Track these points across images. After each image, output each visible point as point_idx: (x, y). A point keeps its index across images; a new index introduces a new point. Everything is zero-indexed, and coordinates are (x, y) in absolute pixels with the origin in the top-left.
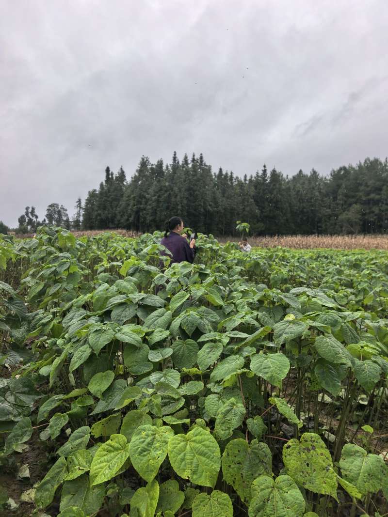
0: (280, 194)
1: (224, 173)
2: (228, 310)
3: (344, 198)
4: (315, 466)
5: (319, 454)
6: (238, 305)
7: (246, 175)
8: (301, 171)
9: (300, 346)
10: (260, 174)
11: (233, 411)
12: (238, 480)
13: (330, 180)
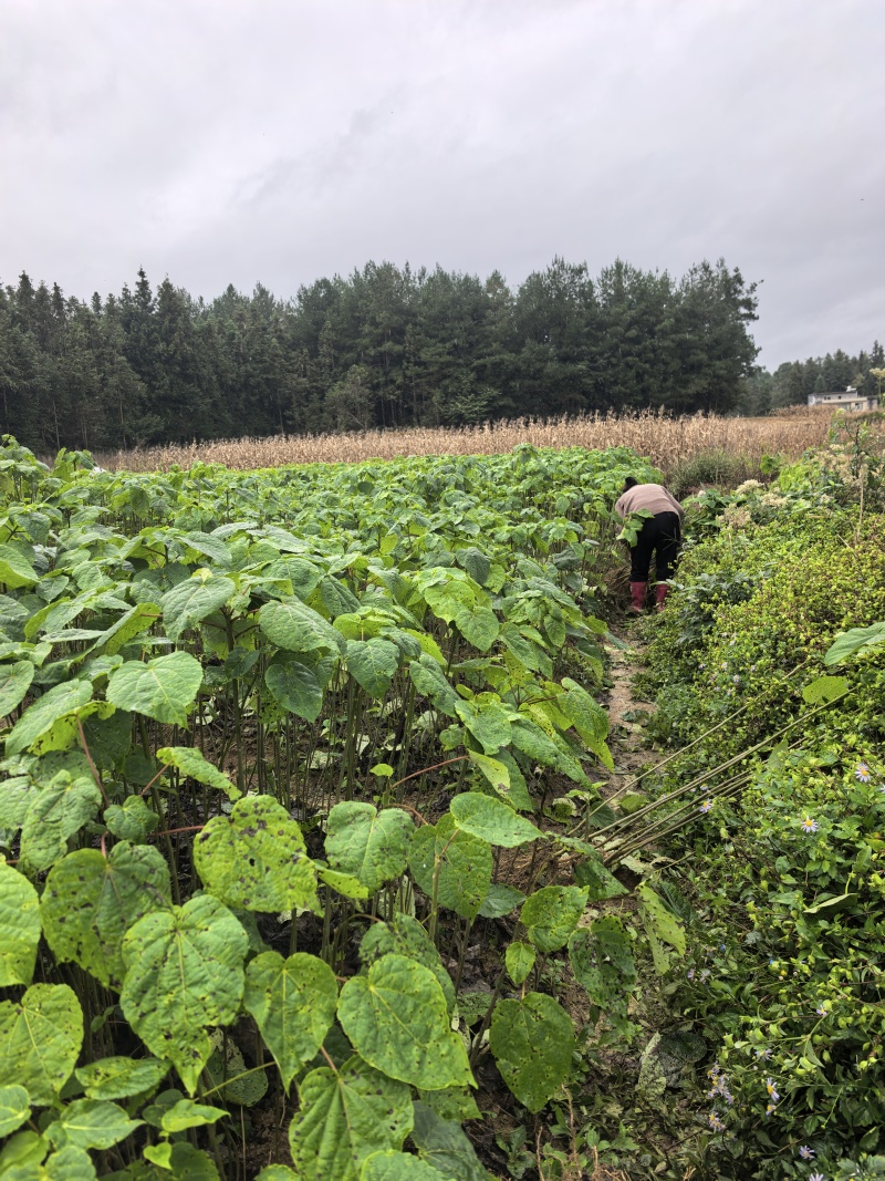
0: (189, 344)
1: (35, 287)
2: (53, 592)
3: (333, 352)
4: (266, 861)
5: (275, 833)
6: (78, 576)
7: (96, 294)
8: (231, 289)
9: (230, 635)
10: (133, 294)
11: (64, 799)
12: (89, 946)
13: (297, 310)
